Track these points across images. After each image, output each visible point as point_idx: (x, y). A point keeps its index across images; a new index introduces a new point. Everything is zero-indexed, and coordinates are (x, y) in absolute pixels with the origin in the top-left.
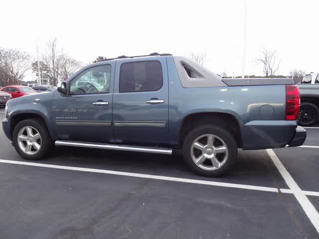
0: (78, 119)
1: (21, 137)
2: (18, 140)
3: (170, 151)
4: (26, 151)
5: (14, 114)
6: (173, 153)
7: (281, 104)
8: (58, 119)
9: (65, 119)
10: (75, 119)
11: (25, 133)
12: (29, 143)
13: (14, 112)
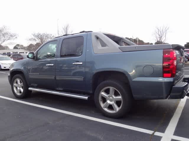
0: (39, 75)
1: (15, 84)
2: (14, 86)
3: (86, 98)
4: (17, 92)
5: (14, 71)
6: (88, 98)
7: (159, 64)
8: (30, 75)
9: (33, 75)
10: (37, 75)
11: (17, 83)
12: (18, 88)
13: (13, 70)
